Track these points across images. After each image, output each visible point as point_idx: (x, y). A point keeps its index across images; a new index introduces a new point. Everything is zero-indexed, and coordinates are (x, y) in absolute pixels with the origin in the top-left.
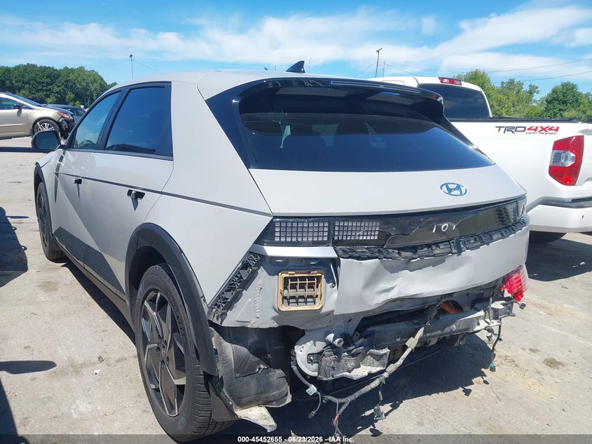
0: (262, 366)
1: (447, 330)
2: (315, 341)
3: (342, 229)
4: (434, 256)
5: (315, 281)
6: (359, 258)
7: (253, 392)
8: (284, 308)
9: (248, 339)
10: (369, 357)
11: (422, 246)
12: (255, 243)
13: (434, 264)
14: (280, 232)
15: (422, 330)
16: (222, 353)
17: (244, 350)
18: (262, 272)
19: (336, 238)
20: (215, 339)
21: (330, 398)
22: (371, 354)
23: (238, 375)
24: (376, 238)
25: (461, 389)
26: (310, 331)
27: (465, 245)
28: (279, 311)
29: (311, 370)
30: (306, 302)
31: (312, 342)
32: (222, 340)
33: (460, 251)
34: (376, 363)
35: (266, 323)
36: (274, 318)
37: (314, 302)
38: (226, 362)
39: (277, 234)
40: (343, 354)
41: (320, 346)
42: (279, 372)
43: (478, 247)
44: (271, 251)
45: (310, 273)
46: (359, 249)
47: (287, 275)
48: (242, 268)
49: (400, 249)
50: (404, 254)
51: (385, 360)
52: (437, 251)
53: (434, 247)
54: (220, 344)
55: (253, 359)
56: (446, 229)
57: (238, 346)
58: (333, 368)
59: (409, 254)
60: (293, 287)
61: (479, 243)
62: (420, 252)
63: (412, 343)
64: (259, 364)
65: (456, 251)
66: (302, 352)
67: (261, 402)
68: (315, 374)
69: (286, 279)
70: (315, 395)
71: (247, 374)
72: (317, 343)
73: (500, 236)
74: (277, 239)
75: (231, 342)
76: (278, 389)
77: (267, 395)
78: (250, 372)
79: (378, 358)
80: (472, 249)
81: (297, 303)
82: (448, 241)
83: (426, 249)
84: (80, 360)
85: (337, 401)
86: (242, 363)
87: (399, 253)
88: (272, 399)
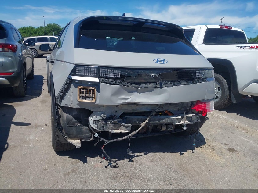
0: (78, 124)
1: (161, 121)
2: (97, 116)
3: (103, 72)
4: (148, 87)
5: (91, 91)
6: (110, 84)
7: (75, 133)
8: (80, 100)
9: (73, 113)
10: (122, 126)
11: (143, 83)
12: (69, 75)
13: (150, 91)
14: (78, 71)
15: (148, 119)
16: (62, 116)
17: (71, 117)
18: (72, 86)
19: (100, 75)
20: (60, 111)
21: (103, 139)
22: (123, 125)
23: (68, 125)
24: (119, 77)
25: (180, 153)
26: (95, 112)
27: (164, 85)
28: (79, 101)
29: (94, 127)
30: (89, 99)
31: (95, 116)
32: (63, 112)
33: (161, 87)
34: (125, 129)
35: (75, 106)
36: (77, 104)
37: (92, 99)
38: (63, 120)
39: (77, 72)
40: (108, 122)
41: (99, 118)
42: (86, 127)
43: (172, 86)
44: (74, 78)
45: (89, 88)
46: (110, 80)
47: (80, 88)
48: (66, 84)
49: (132, 83)
50: (133, 85)
51: (130, 128)
52: (149, 86)
53: (148, 84)
54: (62, 113)
55: (74, 120)
56: (153, 77)
57: (69, 115)
58: (103, 127)
59: (136, 86)
60: (83, 92)
61: (172, 85)
62: (142, 85)
63: (143, 124)
64: (77, 123)
65: (159, 87)
66: (91, 119)
67: (79, 138)
68: (96, 129)
69: (80, 89)
70: (97, 137)
71: (72, 126)
72: (98, 117)
73: (186, 83)
74: (77, 74)
75: (66, 113)
76: (85, 134)
77: (80, 135)
78: (73, 125)
79: (126, 127)
80: (168, 87)
81: (86, 99)
82: (156, 83)
83: (145, 84)
84: (39, 124)
85: (106, 141)
86: (70, 121)
87: (131, 85)
88: (83, 137)
